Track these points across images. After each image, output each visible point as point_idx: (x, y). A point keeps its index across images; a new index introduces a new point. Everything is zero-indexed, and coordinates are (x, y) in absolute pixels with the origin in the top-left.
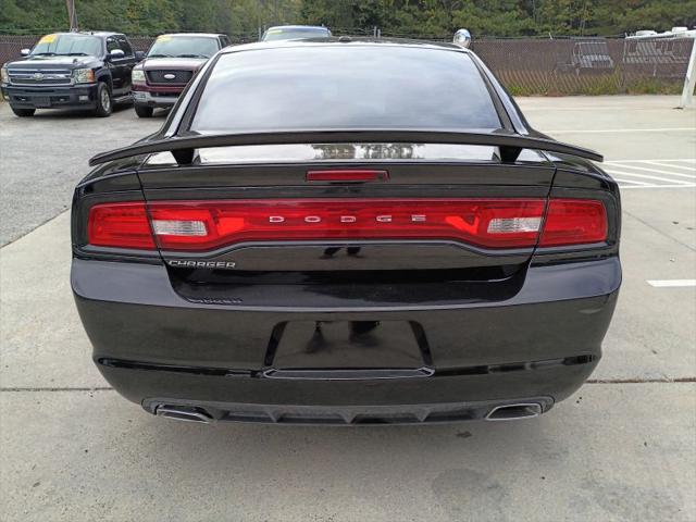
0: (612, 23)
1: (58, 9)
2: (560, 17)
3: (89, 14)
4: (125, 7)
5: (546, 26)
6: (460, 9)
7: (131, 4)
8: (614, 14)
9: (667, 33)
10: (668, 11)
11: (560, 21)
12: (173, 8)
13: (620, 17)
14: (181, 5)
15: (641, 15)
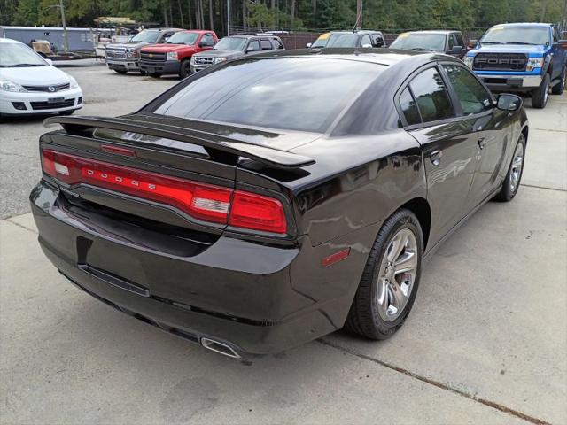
1: (379, 10)
3: (402, 13)
4: (431, 7)
7: (438, 4)
12: (473, 6)
14: (481, 3)
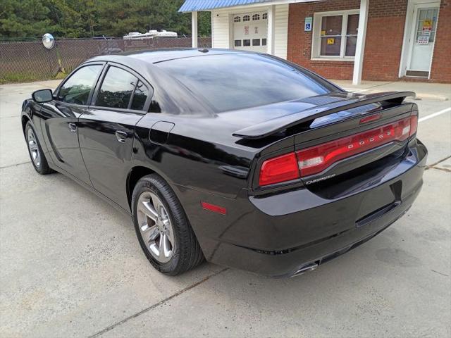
0: (110, 27)
2: (76, 23)
5: (69, 29)
6: (7, 19)
8: (111, 22)
9: (147, 34)
10: (141, 20)
11: (77, 27)
13: (115, 24)
15: (126, 23)
